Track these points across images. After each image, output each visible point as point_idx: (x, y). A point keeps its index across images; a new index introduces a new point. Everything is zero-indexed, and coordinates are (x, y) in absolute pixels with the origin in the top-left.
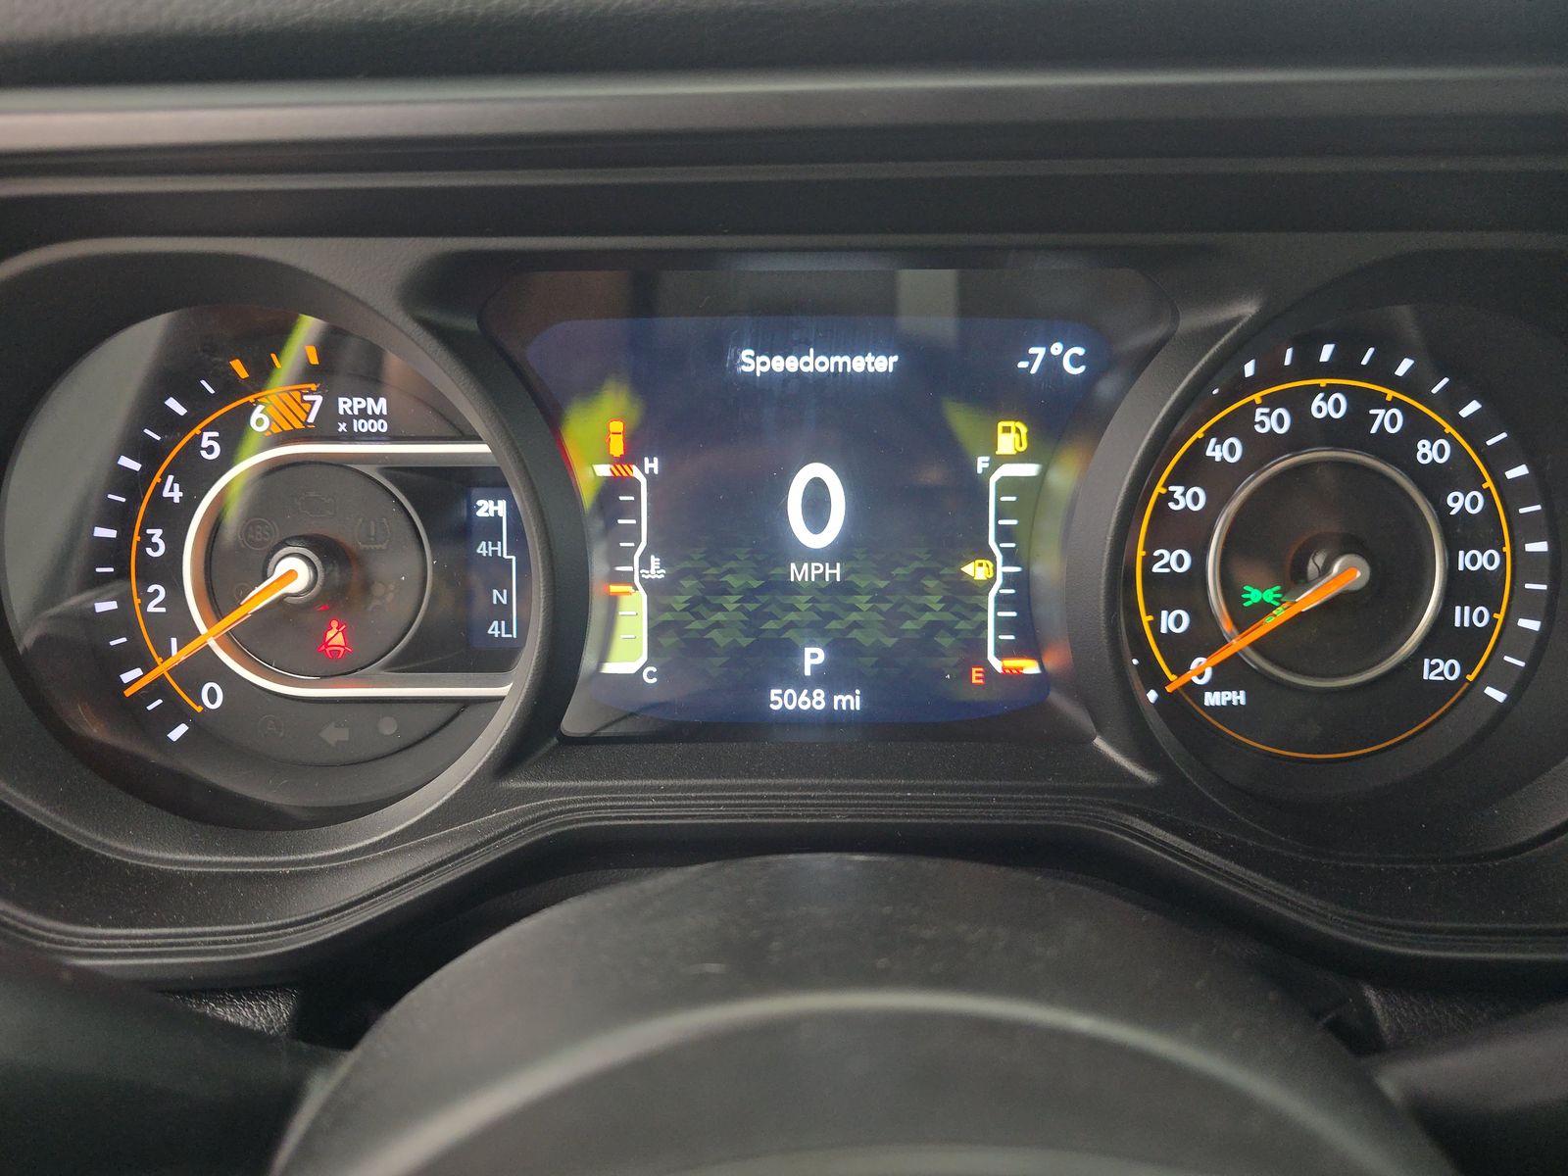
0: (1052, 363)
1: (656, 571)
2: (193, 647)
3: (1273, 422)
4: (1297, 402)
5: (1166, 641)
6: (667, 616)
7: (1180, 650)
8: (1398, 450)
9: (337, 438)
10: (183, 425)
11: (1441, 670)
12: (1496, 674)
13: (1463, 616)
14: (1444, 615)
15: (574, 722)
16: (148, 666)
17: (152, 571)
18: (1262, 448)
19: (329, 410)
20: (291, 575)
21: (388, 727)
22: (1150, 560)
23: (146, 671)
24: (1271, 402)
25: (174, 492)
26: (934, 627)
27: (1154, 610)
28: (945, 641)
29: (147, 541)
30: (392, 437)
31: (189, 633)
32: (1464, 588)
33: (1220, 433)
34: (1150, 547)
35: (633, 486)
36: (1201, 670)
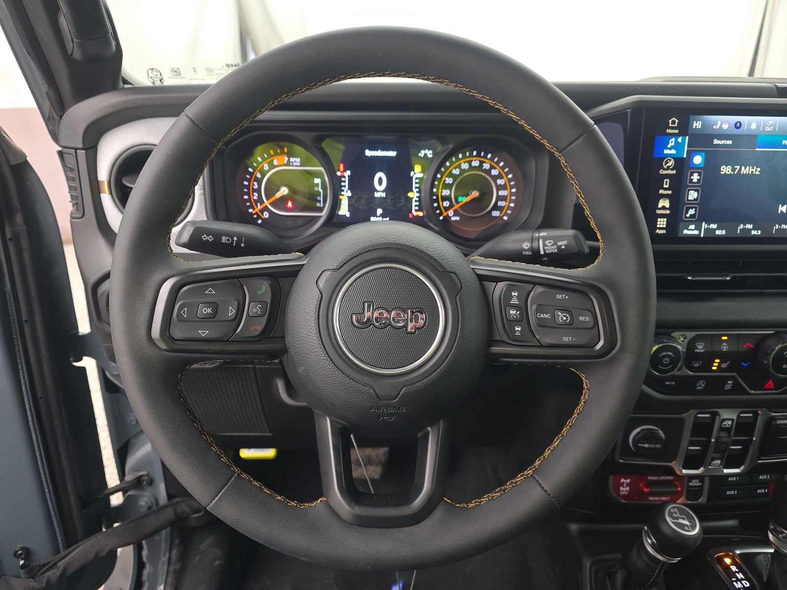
0: (426, 155)
1: (349, 194)
2: (263, 206)
3: (465, 166)
4: (470, 162)
5: (445, 208)
6: (351, 203)
7: (447, 209)
8: (488, 172)
9: (290, 166)
10: (261, 163)
11: (496, 214)
12: (506, 214)
13: (500, 204)
14: (496, 203)
15: (334, 220)
16: (254, 209)
17: (254, 190)
18: (463, 171)
19: (289, 161)
20: (284, 191)
21: (299, 221)
22: (442, 192)
23: (254, 210)
24: (465, 162)
25: (259, 176)
26: (403, 206)
27: (442, 201)
28: (405, 209)
29: (254, 185)
30: (300, 166)
31: (262, 202)
32: (499, 198)
33: (455, 168)
34: (442, 190)
35: (345, 177)
36: (451, 213)
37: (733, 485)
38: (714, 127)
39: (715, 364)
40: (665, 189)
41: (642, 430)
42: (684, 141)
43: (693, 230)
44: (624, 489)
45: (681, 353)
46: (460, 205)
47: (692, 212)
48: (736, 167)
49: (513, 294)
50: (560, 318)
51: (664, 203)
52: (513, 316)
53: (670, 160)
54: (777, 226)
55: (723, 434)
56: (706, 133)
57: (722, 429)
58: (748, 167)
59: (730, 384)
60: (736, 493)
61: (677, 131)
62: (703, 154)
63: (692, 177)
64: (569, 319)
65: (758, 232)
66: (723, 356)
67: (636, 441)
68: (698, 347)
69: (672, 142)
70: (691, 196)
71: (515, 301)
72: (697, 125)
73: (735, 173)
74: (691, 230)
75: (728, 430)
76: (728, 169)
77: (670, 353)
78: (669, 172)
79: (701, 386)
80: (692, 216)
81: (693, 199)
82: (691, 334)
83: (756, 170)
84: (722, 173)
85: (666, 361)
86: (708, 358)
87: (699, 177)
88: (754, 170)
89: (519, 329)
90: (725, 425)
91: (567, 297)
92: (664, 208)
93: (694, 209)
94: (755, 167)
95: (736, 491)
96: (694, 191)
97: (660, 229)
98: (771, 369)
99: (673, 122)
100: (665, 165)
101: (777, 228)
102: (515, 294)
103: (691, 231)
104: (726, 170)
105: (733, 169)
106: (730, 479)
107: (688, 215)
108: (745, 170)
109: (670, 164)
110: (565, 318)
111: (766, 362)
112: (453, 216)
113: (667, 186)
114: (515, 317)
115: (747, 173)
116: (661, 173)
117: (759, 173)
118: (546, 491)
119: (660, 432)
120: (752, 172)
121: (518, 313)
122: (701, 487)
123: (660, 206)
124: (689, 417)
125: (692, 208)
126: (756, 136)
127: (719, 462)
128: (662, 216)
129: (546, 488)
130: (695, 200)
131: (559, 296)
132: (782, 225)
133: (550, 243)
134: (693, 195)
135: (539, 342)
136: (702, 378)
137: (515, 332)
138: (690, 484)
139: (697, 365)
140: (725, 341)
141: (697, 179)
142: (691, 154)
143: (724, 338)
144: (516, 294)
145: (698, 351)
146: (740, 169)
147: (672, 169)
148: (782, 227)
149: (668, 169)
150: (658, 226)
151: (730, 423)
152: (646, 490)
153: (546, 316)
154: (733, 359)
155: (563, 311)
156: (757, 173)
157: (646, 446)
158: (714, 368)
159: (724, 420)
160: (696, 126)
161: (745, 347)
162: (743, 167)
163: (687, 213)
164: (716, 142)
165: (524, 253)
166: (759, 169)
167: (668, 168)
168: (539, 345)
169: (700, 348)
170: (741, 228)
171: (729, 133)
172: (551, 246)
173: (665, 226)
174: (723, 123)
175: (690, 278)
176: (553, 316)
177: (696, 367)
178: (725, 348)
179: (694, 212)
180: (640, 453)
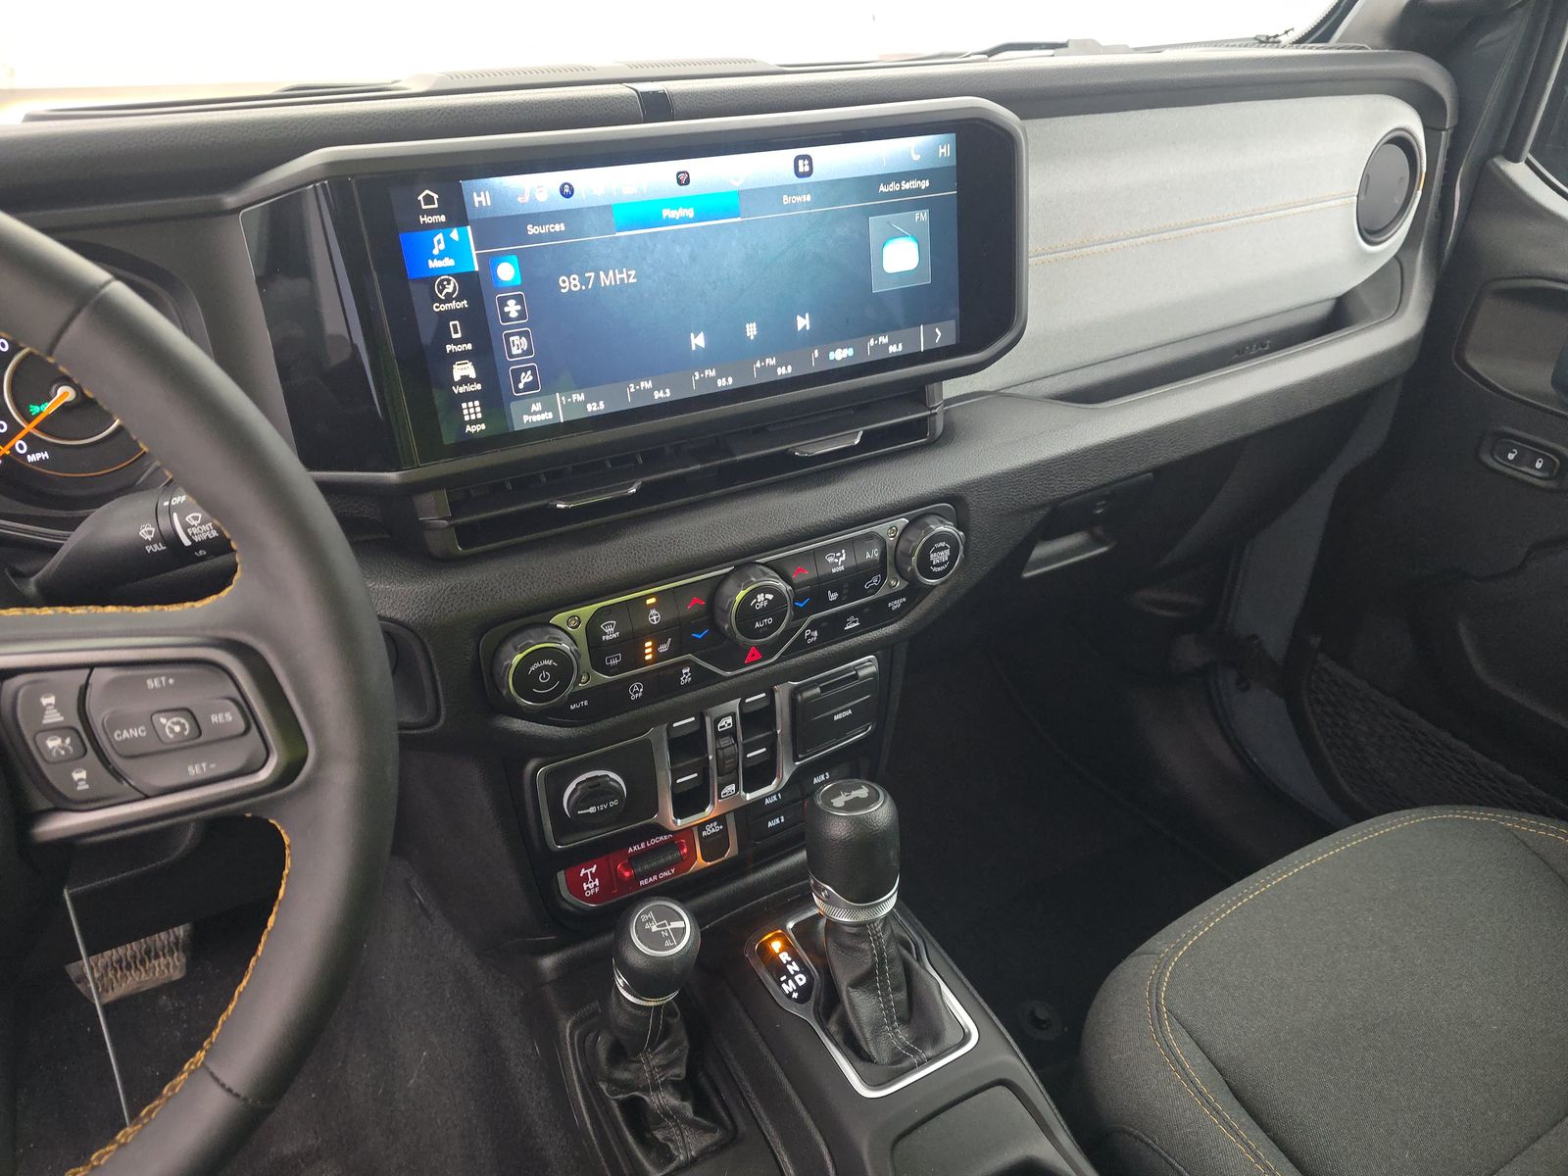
36: (19, 446)
37: (774, 810)
38: (519, 199)
39: (647, 651)
40: (456, 342)
41: (577, 785)
42: (461, 235)
43: (540, 413)
44: (591, 886)
45: (571, 655)
46: (35, 423)
47: (526, 378)
48: (587, 275)
49: (45, 701)
50: (167, 731)
51: (463, 370)
52: (58, 753)
53: (449, 282)
54: (697, 374)
55: (726, 741)
56: (505, 213)
57: (718, 735)
58: (611, 272)
59: (686, 674)
60: (783, 821)
61: (443, 218)
62: (515, 258)
63: (506, 309)
64: (187, 726)
65: (665, 393)
66: (658, 634)
67: (574, 808)
68: (607, 631)
69: (439, 242)
70: (516, 347)
71: (52, 717)
72: (482, 198)
73: (590, 287)
74: (535, 413)
75: (731, 732)
76: (573, 282)
77: (549, 662)
78: (454, 305)
79: (637, 691)
80: (529, 386)
81: (520, 351)
82: (587, 611)
83: (629, 276)
84: (563, 291)
85: (544, 677)
86: (630, 646)
87: (519, 307)
88: (624, 276)
89: (83, 775)
90: (724, 726)
91: (171, 681)
92: (465, 380)
93: (529, 372)
94: (624, 270)
95: (782, 817)
96: (518, 337)
97: (472, 423)
98: (739, 636)
99: (428, 196)
100: (441, 292)
101: (697, 378)
102: (48, 700)
103: (536, 415)
104: (569, 284)
105: (584, 281)
106: (767, 801)
107: (521, 386)
108: (607, 277)
109: (449, 289)
110: (177, 729)
111: (726, 627)
112: (29, 452)
113: (459, 335)
114: (63, 752)
115: (613, 283)
116: (436, 310)
117: (635, 280)
118: (229, 1090)
119: (612, 775)
120: (622, 279)
121: (68, 741)
122: (724, 833)
123: (457, 377)
124: (658, 736)
125: (525, 370)
126: (608, 208)
127: (732, 787)
128: (469, 397)
129: (229, 1083)
130: (525, 353)
131: (152, 684)
132: (706, 372)
133: (196, 518)
134: (518, 345)
135: (137, 790)
136: (635, 678)
137: (76, 784)
138: (704, 833)
139: (614, 662)
140: (652, 606)
141: (517, 311)
142: (489, 263)
143: (650, 601)
144: (52, 700)
145: (608, 638)
146: (597, 277)
147: (458, 299)
148: (706, 373)
149: (450, 300)
150: (467, 418)
151: (729, 720)
152: (627, 874)
153: (135, 733)
154: (677, 632)
155: (169, 711)
156: (632, 280)
157: (592, 810)
158: (648, 657)
159: (717, 721)
160: (480, 202)
161: (691, 607)
162: (602, 273)
163: (517, 381)
164: (532, 230)
165: (149, 549)
166: (633, 273)
167: (449, 298)
168: (141, 796)
169: (610, 632)
170: (632, 390)
171: (553, 208)
172: (199, 525)
173: (479, 416)
174: (536, 189)
175: (560, 506)
176: (153, 728)
177: (614, 667)
178: (654, 617)
179: (531, 378)
180: (589, 823)
